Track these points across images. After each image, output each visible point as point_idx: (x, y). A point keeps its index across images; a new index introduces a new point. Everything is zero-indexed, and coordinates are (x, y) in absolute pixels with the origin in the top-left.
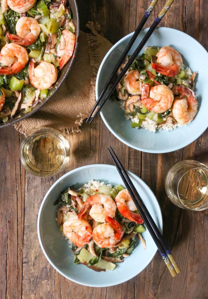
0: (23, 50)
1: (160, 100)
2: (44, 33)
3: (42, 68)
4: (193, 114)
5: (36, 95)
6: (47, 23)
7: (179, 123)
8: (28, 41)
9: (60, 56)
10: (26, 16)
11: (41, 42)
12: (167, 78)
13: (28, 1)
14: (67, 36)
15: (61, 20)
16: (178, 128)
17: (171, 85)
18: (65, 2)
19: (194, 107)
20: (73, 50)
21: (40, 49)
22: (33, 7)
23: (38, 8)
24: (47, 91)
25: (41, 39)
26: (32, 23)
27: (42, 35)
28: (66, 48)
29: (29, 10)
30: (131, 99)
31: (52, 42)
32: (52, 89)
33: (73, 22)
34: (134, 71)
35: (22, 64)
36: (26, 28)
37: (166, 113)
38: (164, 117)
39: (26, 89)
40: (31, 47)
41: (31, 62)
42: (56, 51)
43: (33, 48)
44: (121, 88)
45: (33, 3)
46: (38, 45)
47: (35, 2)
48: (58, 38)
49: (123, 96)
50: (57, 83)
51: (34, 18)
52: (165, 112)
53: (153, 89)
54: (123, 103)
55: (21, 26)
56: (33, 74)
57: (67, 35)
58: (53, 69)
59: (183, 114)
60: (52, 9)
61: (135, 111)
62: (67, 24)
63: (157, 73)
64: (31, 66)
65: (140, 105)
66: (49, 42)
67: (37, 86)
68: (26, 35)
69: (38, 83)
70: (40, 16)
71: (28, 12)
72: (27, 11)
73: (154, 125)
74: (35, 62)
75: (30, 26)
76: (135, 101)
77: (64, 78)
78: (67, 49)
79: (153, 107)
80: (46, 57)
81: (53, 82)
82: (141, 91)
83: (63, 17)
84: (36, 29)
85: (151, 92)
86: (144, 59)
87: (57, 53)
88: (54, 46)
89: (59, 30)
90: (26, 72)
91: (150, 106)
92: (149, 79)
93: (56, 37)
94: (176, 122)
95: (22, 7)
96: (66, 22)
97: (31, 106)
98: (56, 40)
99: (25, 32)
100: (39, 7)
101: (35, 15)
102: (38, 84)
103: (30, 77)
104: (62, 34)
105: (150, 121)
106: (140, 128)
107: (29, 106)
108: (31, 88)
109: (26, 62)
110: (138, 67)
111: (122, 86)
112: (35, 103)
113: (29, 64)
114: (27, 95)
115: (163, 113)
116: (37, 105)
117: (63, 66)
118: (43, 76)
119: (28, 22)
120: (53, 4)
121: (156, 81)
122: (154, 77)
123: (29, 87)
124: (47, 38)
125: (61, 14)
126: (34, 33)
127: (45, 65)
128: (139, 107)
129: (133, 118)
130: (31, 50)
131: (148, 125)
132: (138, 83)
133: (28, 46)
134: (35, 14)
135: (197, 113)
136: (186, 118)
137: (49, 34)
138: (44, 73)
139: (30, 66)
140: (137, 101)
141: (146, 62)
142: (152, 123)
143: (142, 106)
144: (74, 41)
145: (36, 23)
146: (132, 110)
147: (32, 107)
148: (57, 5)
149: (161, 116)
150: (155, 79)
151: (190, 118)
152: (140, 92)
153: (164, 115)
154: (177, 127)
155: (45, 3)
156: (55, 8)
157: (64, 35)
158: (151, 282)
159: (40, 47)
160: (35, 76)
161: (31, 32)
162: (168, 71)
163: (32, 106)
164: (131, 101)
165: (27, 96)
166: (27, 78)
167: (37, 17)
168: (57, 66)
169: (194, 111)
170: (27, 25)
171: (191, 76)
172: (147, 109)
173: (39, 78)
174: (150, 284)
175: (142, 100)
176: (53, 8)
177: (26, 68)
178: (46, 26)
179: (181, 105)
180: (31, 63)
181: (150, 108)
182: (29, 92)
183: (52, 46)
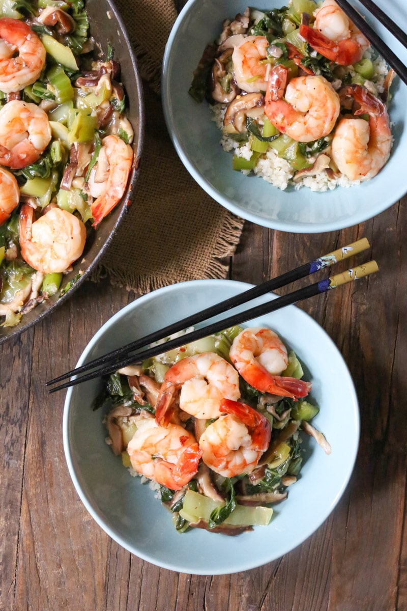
0: (8, 177)
1: (308, 112)
2: (62, 140)
3: (51, 222)
4: (378, 159)
5: (33, 285)
6: (68, 117)
7: (343, 176)
8: (18, 157)
9: (95, 197)
10: (21, 99)
11: (51, 161)
12: (330, 66)
13: (26, 66)
14: (114, 151)
15: (101, 112)
16: (339, 188)
17: (338, 83)
18: (112, 72)
19: (384, 144)
20: (125, 183)
21: (48, 176)
22: (38, 81)
23: (48, 82)
24: (58, 278)
25: (52, 155)
26: (33, 118)
27: (56, 145)
28: (109, 179)
29: (26, 87)
30: (241, 100)
31: (79, 162)
32: (70, 273)
33: (128, 119)
34: (257, 38)
35: (4, 211)
36: (17, 127)
37: (316, 145)
38: (312, 154)
39: (9, 271)
40: (28, 171)
41: (26, 206)
42: (86, 184)
43: (33, 173)
44: (221, 74)
45: (38, 71)
46: (44, 166)
47: (41, 68)
48: (93, 154)
49: (223, 94)
50: (84, 261)
51: (38, 104)
52: (316, 141)
53: (295, 81)
54: (222, 111)
55: (7, 122)
56: (28, 237)
57: (114, 147)
58: (75, 227)
59: (357, 152)
60: (82, 87)
61: (246, 130)
62: (114, 122)
63: (310, 50)
64: (26, 218)
65: (259, 117)
66: (72, 163)
67: (37, 265)
68: (18, 143)
69: (39, 258)
70: (53, 101)
71: (26, 91)
72: (23, 90)
73: (286, 172)
74: (35, 207)
75: (29, 125)
76: (250, 105)
77: (102, 254)
78: (111, 182)
79: (290, 124)
80: (62, 197)
81: (74, 258)
82: (268, 82)
83: (106, 106)
84: (41, 133)
85: (289, 88)
86: (285, 17)
87: (88, 189)
88: (83, 172)
89: (97, 135)
90: (13, 230)
91: (283, 119)
92: (289, 59)
93: (88, 151)
94: (338, 172)
95: (11, 79)
96: (114, 119)
97: (20, 310)
98: (89, 159)
99: (15, 136)
100: (51, 80)
101: (41, 100)
102: (38, 261)
103: (22, 242)
104: (102, 145)
105: (278, 162)
106: (253, 174)
107: (15, 310)
108: (22, 267)
109: (14, 207)
110: (269, 30)
111: (224, 72)
112: (30, 303)
113: (22, 212)
114: (10, 284)
115: (310, 144)
116: (33, 309)
117: (100, 219)
118: (51, 243)
119: (23, 115)
120: (84, 76)
121: (304, 67)
122: (302, 58)
123: (18, 266)
124: (67, 152)
125: (102, 98)
126: (36, 141)
127: (58, 216)
128: (256, 122)
129: (239, 147)
130: (27, 177)
131: (271, 170)
132: (263, 65)
133: (21, 169)
134: (41, 96)
135: (388, 160)
136: (360, 166)
137: (73, 145)
138: (53, 236)
139: (22, 216)
140: (256, 106)
141: (287, 25)
142: (280, 166)
143: (263, 120)
144: (129, 162)
145: (42, 118)
146: (240, 126)
147: (22, 314)
148: (94, 78)
149: (304, 150)
150: (303, 61)
151: (371, 169)
152: (265, 85)
153: (311, 150)
154: (337, 186)
155: (66, 72)
156: (87, 84)
157: (107, 147)
158: (243, 596)
159: (49, 172)
160: (33, 240)
161: (30, 137)
162: (336, 50)
163: (22, 311)
164: (240, 104)
165: (12, 286)
166: (13, 245)
167: (46, 104)
168: (85, 220)
169: (382, 153)
170: (22, 120)
171: (385, 77)
172: (275, 128)
173: (41, 246)
174: (242, 601)
175: (267, 103)
176: (84, 85)
177: (12, 220)
178: (66, 124)
179: (355, 130)
180: (27, 210)
181: (283, 125)
182: (16, 277)
183: (79, 172)
